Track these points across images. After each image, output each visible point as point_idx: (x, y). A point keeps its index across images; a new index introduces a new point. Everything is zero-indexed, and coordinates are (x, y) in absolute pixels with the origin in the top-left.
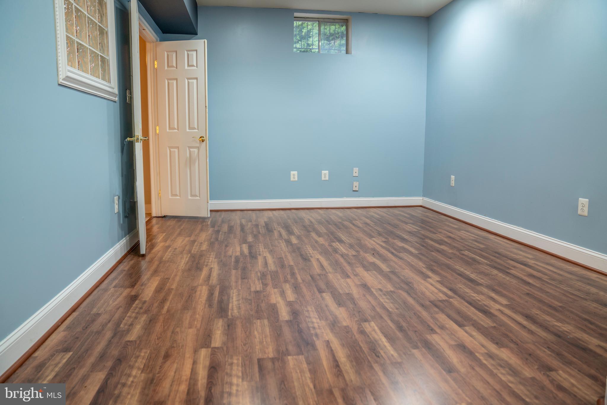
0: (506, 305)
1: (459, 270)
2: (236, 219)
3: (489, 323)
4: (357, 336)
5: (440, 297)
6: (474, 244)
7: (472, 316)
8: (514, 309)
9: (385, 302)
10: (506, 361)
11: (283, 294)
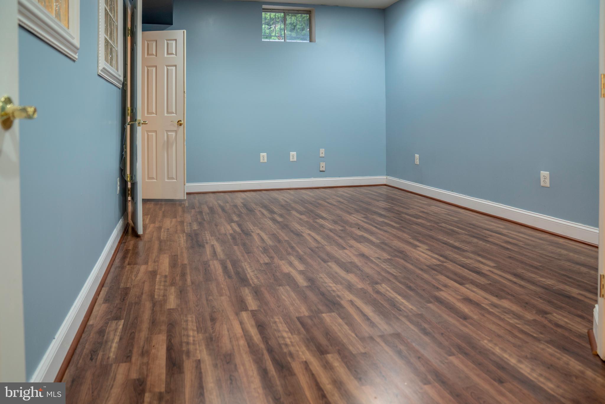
0: (494, 266)
1: (442, 240)
2: (211, 199)
3: (484, 281)
4: (375, 296)
5: (434, 262)
6: (448, 218)
7: (468, 276)
8: (502, 269)
9: (387, 268)
10: (509, 309)
11: (291, 264)
